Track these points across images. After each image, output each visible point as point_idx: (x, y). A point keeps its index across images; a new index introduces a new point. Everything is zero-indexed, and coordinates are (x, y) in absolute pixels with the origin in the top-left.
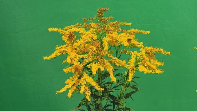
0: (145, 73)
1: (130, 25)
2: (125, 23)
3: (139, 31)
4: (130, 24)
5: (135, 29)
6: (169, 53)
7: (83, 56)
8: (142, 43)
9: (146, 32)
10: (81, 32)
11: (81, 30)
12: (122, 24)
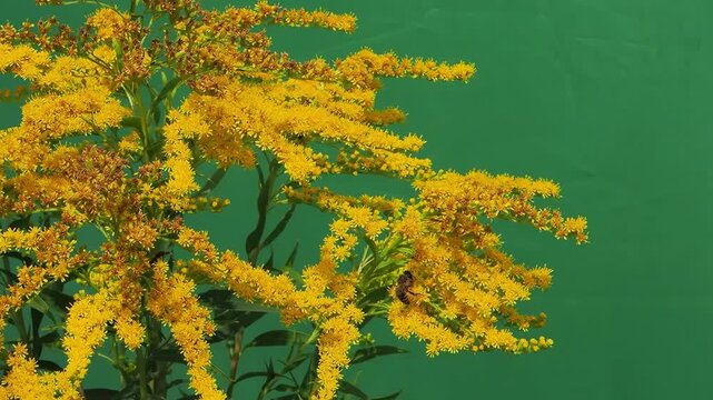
0: (431, 349)
1: (347, 26)
2: (319, 15)
3: (408, 62)
4: (345, 22)
5: (378, 52)
6: (580, 224)
7: (19, 235)
8: (421, 142)
9: (448, 72)
10: (29, 71)
11: (26, 59)
12: (296, 17)
